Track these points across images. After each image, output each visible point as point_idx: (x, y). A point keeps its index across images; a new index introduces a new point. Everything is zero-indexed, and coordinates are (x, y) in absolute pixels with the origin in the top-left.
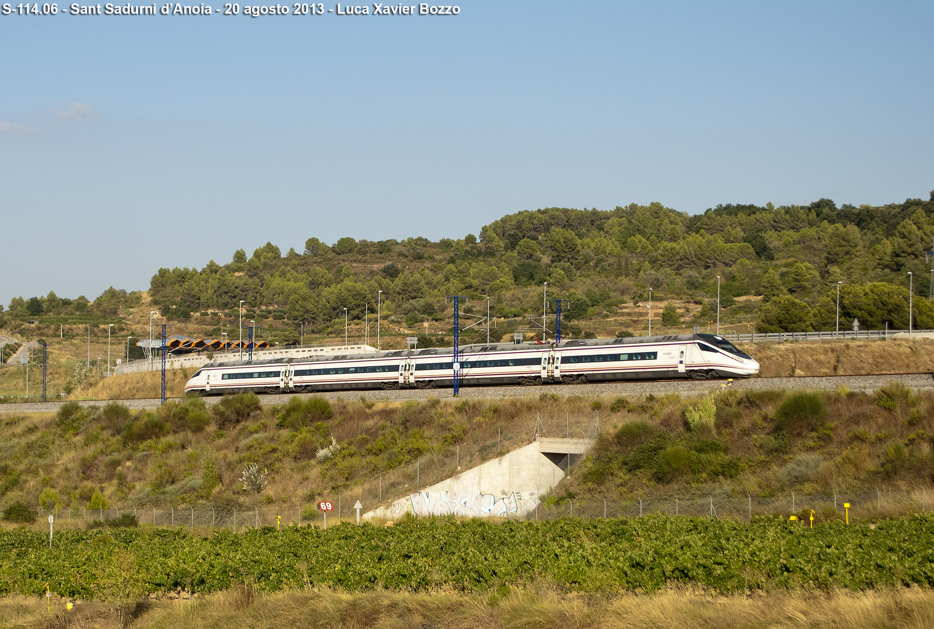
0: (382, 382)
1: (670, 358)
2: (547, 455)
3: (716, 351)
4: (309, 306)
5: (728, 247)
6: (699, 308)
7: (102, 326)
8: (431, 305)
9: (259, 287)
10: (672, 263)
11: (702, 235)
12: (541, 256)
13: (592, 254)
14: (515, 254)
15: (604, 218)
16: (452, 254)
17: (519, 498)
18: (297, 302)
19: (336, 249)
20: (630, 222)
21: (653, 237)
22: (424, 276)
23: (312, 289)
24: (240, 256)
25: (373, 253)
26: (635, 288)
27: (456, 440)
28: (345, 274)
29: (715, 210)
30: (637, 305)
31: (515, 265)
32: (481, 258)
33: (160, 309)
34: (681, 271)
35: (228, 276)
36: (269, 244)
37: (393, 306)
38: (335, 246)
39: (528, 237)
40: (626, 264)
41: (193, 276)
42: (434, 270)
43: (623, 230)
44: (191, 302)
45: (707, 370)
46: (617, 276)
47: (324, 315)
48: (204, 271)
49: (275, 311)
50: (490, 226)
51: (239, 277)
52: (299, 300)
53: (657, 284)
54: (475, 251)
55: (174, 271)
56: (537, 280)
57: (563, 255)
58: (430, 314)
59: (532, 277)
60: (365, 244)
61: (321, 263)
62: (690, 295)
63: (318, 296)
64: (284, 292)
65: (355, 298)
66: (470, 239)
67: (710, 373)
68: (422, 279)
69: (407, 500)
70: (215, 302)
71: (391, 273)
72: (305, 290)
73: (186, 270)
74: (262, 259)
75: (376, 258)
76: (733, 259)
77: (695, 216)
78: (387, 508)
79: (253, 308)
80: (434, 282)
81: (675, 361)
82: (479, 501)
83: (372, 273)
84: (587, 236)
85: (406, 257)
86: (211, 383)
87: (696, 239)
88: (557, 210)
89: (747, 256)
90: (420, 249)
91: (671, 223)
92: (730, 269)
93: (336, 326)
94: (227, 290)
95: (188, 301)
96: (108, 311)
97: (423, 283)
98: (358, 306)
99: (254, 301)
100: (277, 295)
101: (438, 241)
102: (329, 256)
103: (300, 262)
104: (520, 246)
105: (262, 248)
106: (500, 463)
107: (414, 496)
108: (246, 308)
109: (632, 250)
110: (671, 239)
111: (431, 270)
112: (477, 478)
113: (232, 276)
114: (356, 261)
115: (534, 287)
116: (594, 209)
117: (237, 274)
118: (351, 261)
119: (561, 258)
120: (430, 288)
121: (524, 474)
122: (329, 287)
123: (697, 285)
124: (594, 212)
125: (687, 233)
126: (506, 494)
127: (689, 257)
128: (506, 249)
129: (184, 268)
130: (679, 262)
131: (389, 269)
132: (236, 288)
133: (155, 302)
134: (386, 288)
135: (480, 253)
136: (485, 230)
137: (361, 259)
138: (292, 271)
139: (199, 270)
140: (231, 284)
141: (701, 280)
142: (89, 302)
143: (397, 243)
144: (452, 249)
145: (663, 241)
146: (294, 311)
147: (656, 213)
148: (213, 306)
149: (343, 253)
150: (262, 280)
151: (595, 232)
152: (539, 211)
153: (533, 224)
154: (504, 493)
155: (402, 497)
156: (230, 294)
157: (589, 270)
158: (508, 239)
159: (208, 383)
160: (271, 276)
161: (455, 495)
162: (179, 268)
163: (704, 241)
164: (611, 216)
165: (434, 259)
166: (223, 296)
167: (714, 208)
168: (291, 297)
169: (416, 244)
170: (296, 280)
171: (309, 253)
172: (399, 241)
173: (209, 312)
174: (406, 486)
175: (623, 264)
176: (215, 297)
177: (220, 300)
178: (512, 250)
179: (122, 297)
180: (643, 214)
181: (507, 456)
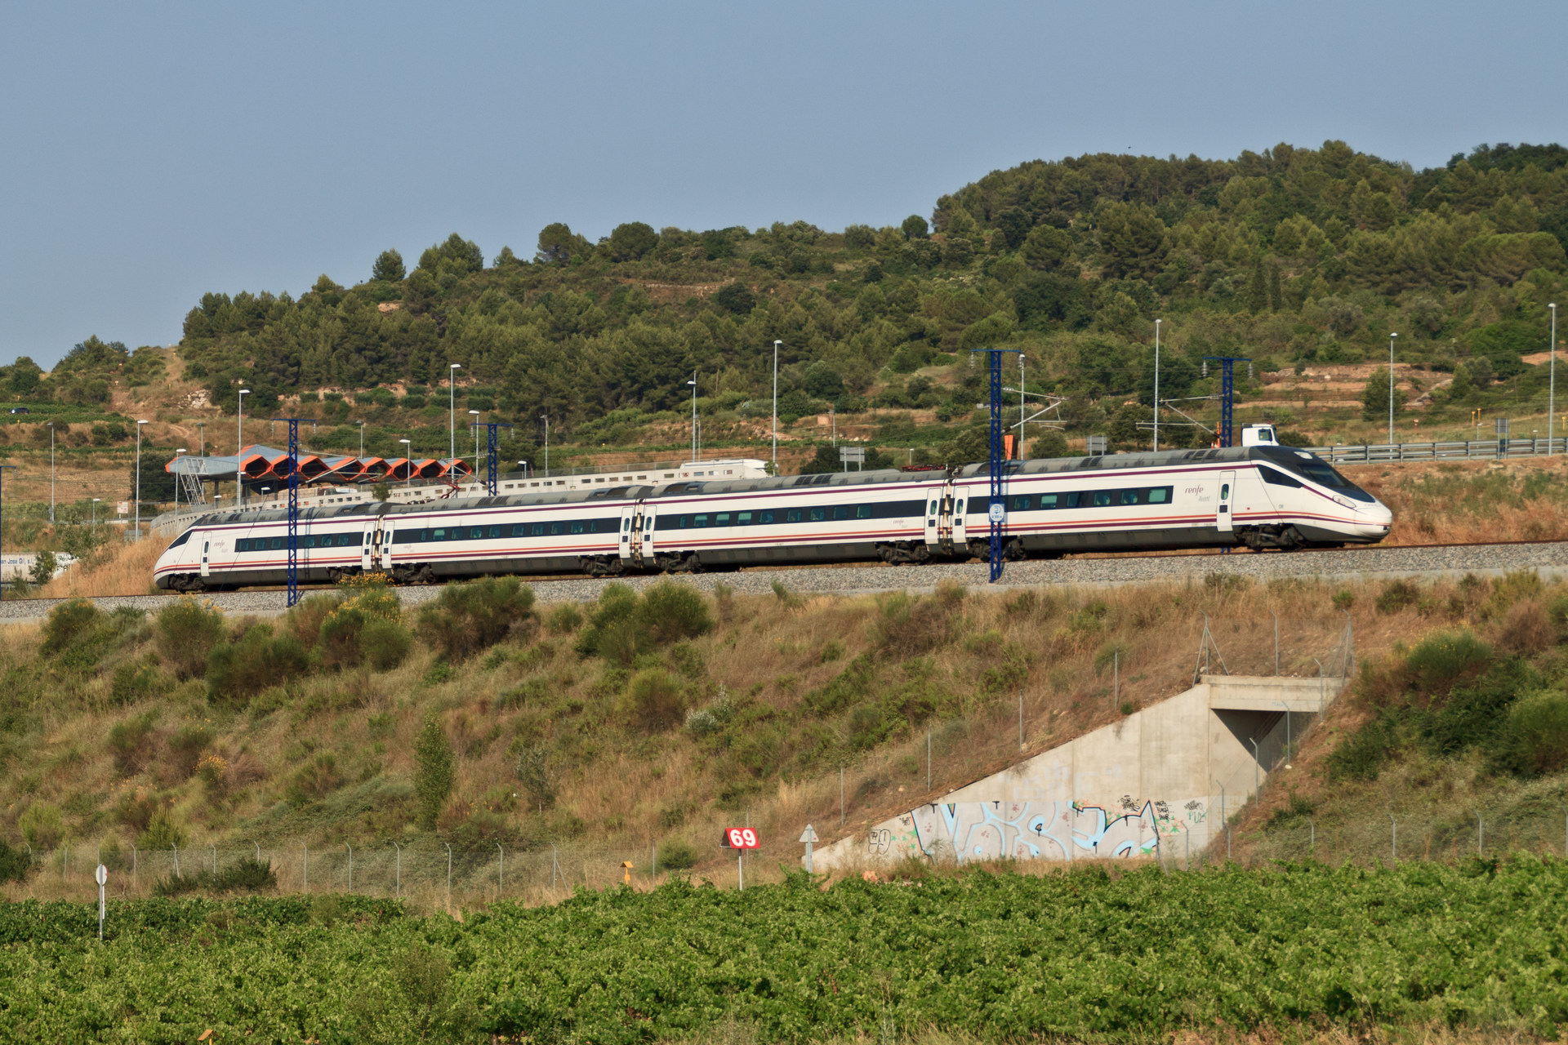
0: (584, 557)
1: (1201, 499)
2: (1225, 715)
3: (1298, 485)
4: (555, 380)
5: (1505, 241)
6: (1447, 381)
7: (75, 427)
8: (833, 375)
9: (434, 337)
10: (1378, 279)
11: (1444, 215)
12: (1078, 263)
13: (1197, 259)
14: (1018, 258)
15: (1217, 178)
16: (873, 261)
17: (1163, 814)
18: (525, 371)
19: (610, 248)
20: (1278, 186)
21: (1333, 219)
22: (813, 312)
23: (555, 340)
24: (389, 266)
25: (694, 258)
26: (1296, 336)
27: (1012, 681)
28: (632, 307)
29: (1472, 159)
30: (1303, 374)
31: (1021, 285)
32: (940, 269)
33: (207, 387)
34: (1398, 298)
35: (364, 312)
36: (455, 239)
37: (744, 380)
38: (605, 243)
39: (1047, 221)
40: (1275, 280)
41: (282, 311)
42: (836, 296)
43: (1266, 203)
44: (278, 371)
45: (1278, 525)
46: (1255, 310)
47: (588, 400)
48: (306, 298)
49: (472, 392)
50: (956, 197)
51: (389, 313)
52: (528, 366)
53: (1345, 327)
54: (925, 254)
55: (237, 299)
56: (1072, 315)
57: (1131, 261)
58: (832, 396)
59: (1058, 313)
60: (677, 238)
61: (576, 281)
62: (1422, 351)
63: (571, 357)
64: (493, 350)
65: (657, 360)
66: (914, 226)
67: (1285, 533)
68: (810, 318)
69: (905, 822)
70: (334, 372)
71: (735, 302)
72: (540, 344)
73: (267, 298)
74: (441, 274)
75: (701, 270)
76: (1516, 269)
77: (1427, 171)
78: (859, 841)
79: (422, 386)
80: (837, 324)
81: (1210, 507)
82: (1070, 823)
83: (693, 305)
84: (1181, 218)
85: (769, 266)
86: (211, 560)
87: (1431, 223)
88: (1108, 158)
89: (1548, 261)
90: (799, 251)
91: (1376, 187)
92: (1510, 291)
93: (617, 425)
94: (363, 345)
95: (270, 370)
96: (87, 391)
97: (812, 324)
98: (664, 380)
99: (422, 368)
100: (475, 356)
101: (841, 231)
102: (592, 267)
103: (527, 278)
104: (1032, 242)
105: (439, 246)
106: (1118, 732)
107: (922, 813)
108: (405, 386)
109: (1288, 247)
110: (1373, 223)
111: (828, 297)
112: (1066, 771)
113: (373, 311)
114: (655, 278)
115: (1065, 336)
116: (1193, 157)
117: (383, 307)
118: (644, 278)
119: (1124, 268)
120: (827, 339)
121: (1174, 759)
122: (595, 336)
123: (1436, 326)
124: (1194, 164)
125: (1409, 209)
126: (1132, 805)
127: (1417, 266)
128: (995, 248)
129: (263, 293)
130: (1395, 277)
131: (731, 294)
132: (383, 339)
133: (196, 372)
134: (726, 339)
135: (937, 259)
136: (944, 204)
137: (667, 271)
138: (511, 301)
139: (296, 298)
140: (370, 329)
141: (1445, 317)
142: (43, 372)
143: (747, 236)
144: (874, 249)
145: (1356, 230)
146: (518, 391)
147: (1337, 165)
148: (329, 380)
149: (626, 258)
150: (442, 318)
151: (1198, 208)
152: (1069, 162)
153: (1054, 191)
154: (1128, 803)
155: (894, 816)
156: (368, 353)
157: (1188, 295)
158: (999, 226)
159: (205, 560)
160: (463, 312)
161: (1015, 809)
162: (249, 292)
163: (1449, 228)
164: (1231, 174)
165: (833, 271)
166: (354, 357)
167: (1468, 152)
168: (511, 360)
169: (791, 237)
170: (522, 321)
171: (546, 258)
172: (753, 231)
173: (322, 393)
174: (901, 789)
175: (1268, 282)
176: (333, 359)
177: (345, 367)
178: (1008, 252)
179: (119, 361)
180: (1306, 169)
181: (1136, 717)
